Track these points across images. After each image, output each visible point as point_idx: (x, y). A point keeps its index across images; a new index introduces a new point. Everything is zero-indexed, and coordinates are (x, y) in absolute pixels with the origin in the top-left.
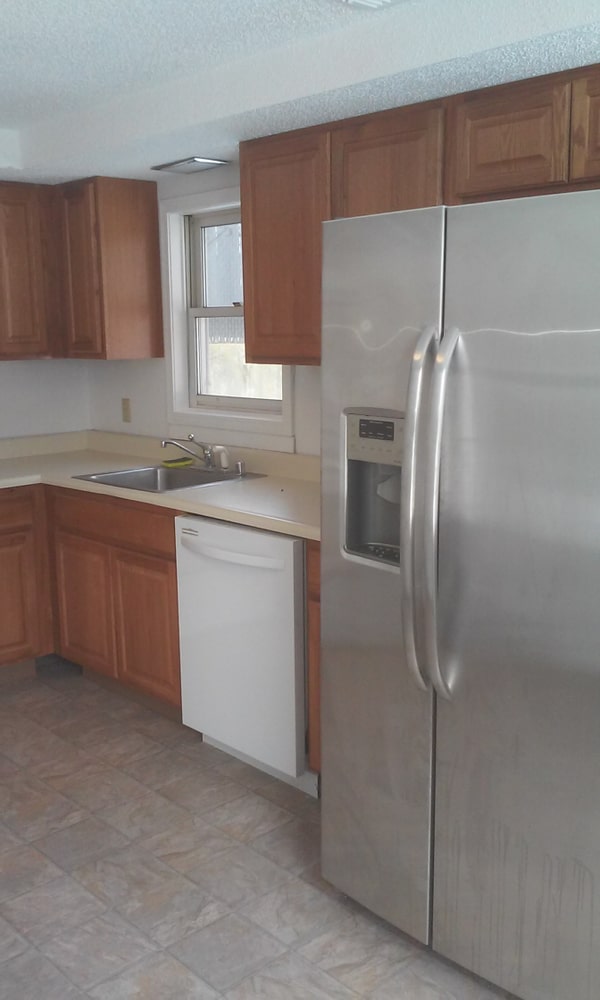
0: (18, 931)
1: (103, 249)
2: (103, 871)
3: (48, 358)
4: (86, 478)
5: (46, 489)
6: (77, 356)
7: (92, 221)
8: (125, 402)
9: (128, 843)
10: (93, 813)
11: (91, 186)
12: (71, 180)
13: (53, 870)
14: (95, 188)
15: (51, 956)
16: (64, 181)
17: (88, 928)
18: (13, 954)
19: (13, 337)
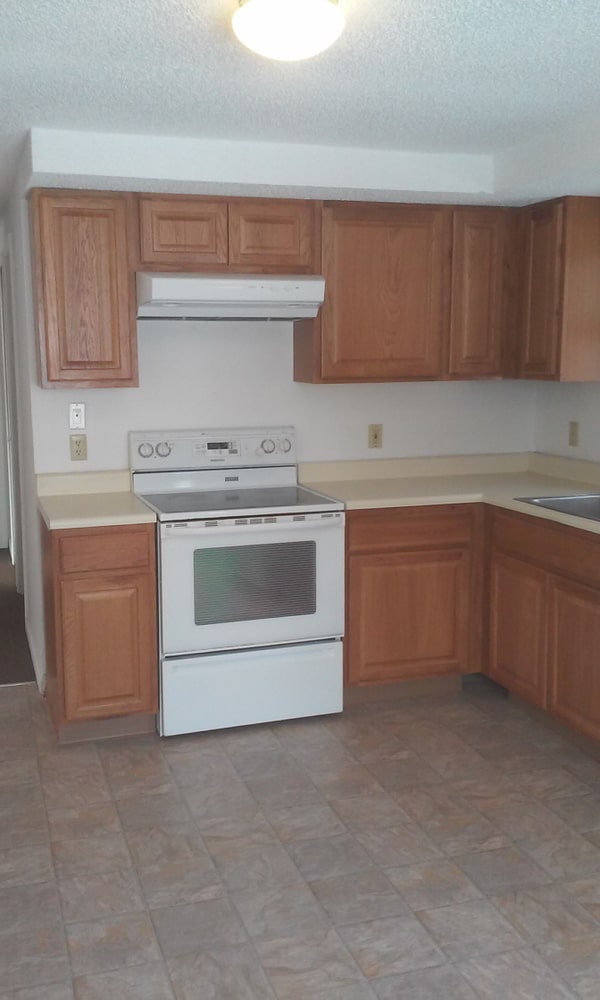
0: (437, 942)
1: (567, 269)
2: (522, 903)
3: (499, 379)
4: (528, 501)
5: (487, 508)
6: (529, 377)
7: (559, 241)
8: (574, 426)
9: (550, 882)
10: (515, 842)
11: (560, 206)
12: (539, 201)
13: (471, 889)
14: (565, 210)
15: (468, 977)
16: (533, 202)
17: (505, 958)
18: (431, 964)
19: (468, 358)
